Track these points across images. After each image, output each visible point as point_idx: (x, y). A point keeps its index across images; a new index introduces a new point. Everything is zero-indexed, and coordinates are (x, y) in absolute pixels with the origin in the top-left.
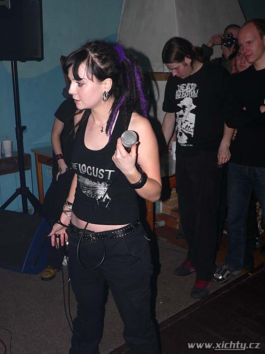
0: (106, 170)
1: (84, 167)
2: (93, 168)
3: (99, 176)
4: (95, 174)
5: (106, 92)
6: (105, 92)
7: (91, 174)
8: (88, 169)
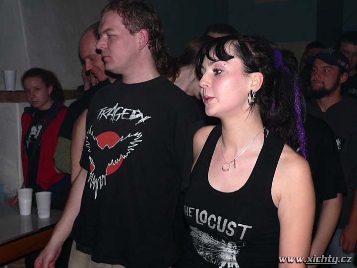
0: (239, 225)
1: (204, 215)
2: (220, 218)
3: (227, 232)
4: (221, 228)
5: (253, 91)
6: (251, 91)
7: (214, 227)
8: (209, 219)
